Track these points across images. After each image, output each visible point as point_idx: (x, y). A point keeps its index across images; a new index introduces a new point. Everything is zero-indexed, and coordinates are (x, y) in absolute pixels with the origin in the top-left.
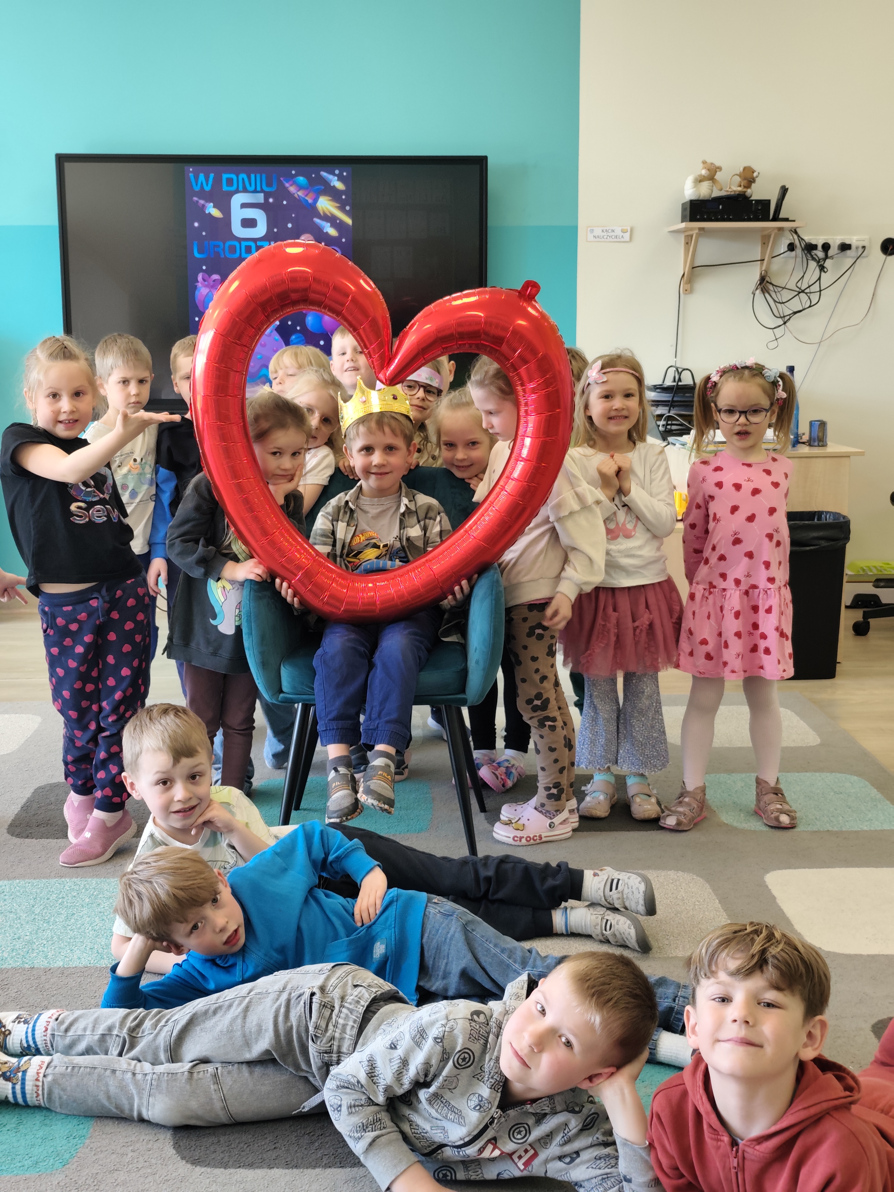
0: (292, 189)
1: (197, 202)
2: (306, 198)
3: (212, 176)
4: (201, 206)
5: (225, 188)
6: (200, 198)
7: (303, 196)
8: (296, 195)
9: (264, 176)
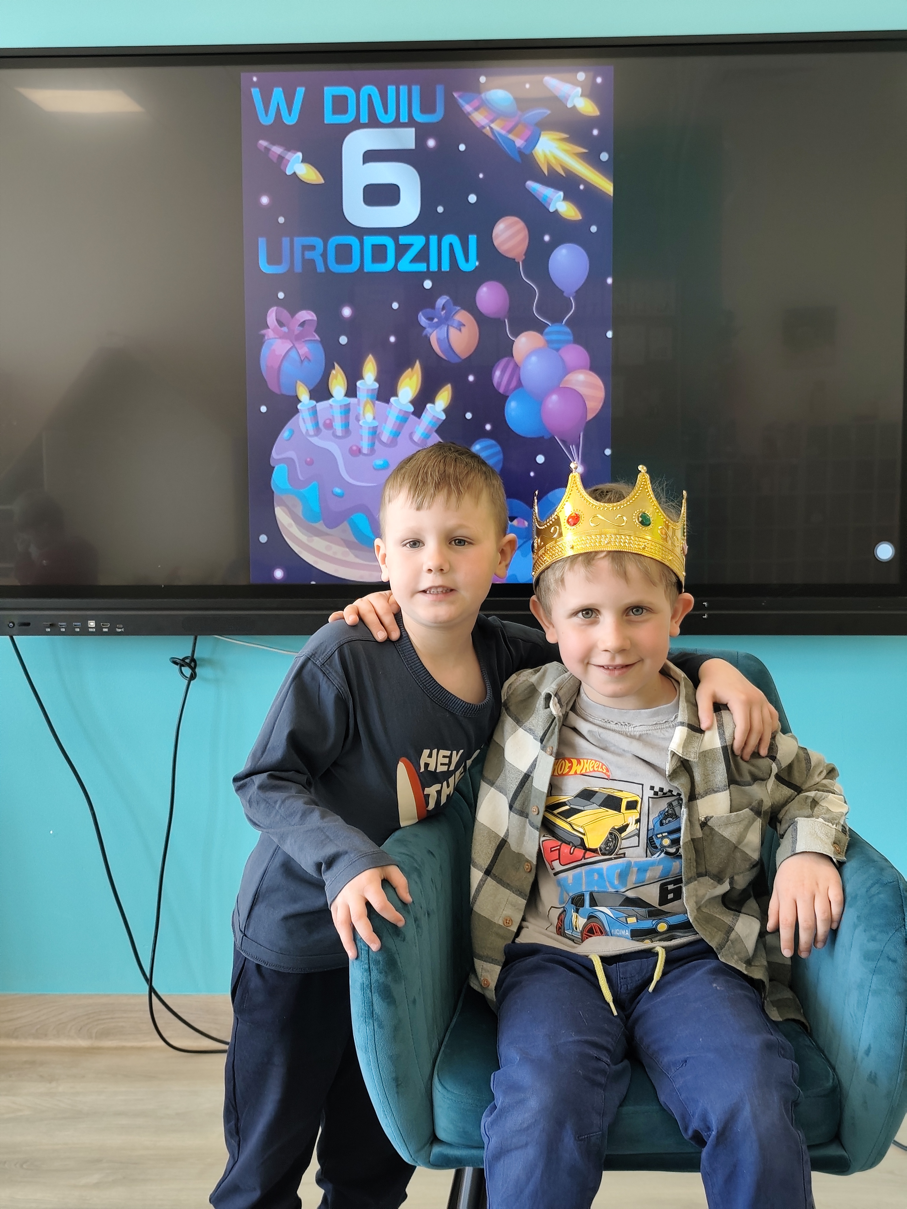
0: (479, 118)
1: (267, 150)
2: (511, 136)
3: (300, 91)
4: (275, 160)
5: (330, 118)
6: (273, 143)
7: (503, 132)
8: (487, 131)
9: (416, 90)
